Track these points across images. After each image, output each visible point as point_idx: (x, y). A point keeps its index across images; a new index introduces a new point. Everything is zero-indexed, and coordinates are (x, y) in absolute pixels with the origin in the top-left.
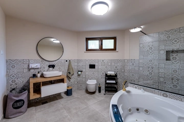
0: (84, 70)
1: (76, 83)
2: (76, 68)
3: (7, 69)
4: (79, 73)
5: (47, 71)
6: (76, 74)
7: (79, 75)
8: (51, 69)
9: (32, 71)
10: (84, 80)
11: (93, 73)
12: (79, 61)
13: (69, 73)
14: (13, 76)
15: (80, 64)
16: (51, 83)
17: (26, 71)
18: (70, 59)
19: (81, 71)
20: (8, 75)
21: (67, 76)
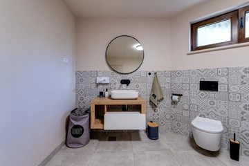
0: (185, 94)
1: (168, 117)
2: (167, 87)
3: (77, 82)
4: (175, 98)
5: (119, 89)
6: (167, 100)
7: (174, 103)
8: (124, 86)
9: (100, 87)
10: (185, 114)
11: (212, 103)
12: (173, 74)
13: (154, 96)
14: (82, 92)
15: (176, 81)
16: (124, 108)
17: (94, 86)
18: (155, 70)
19: (180, 95)
20: (77, 90)
21: (150, 101)
